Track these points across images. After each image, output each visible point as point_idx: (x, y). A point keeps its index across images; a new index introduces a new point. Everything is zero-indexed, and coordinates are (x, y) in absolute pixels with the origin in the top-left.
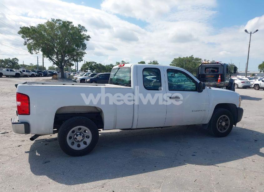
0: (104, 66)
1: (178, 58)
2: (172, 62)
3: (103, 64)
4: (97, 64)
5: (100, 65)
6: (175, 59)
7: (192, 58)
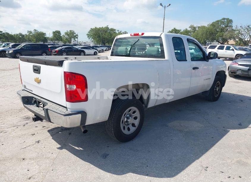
0: (13, 35)
1: (94, 28)
2: (89, 32)
3: (10, 33)
4: (4, 33)
5: (8, 34)
6: (91, 29)
7: (107, 28)
